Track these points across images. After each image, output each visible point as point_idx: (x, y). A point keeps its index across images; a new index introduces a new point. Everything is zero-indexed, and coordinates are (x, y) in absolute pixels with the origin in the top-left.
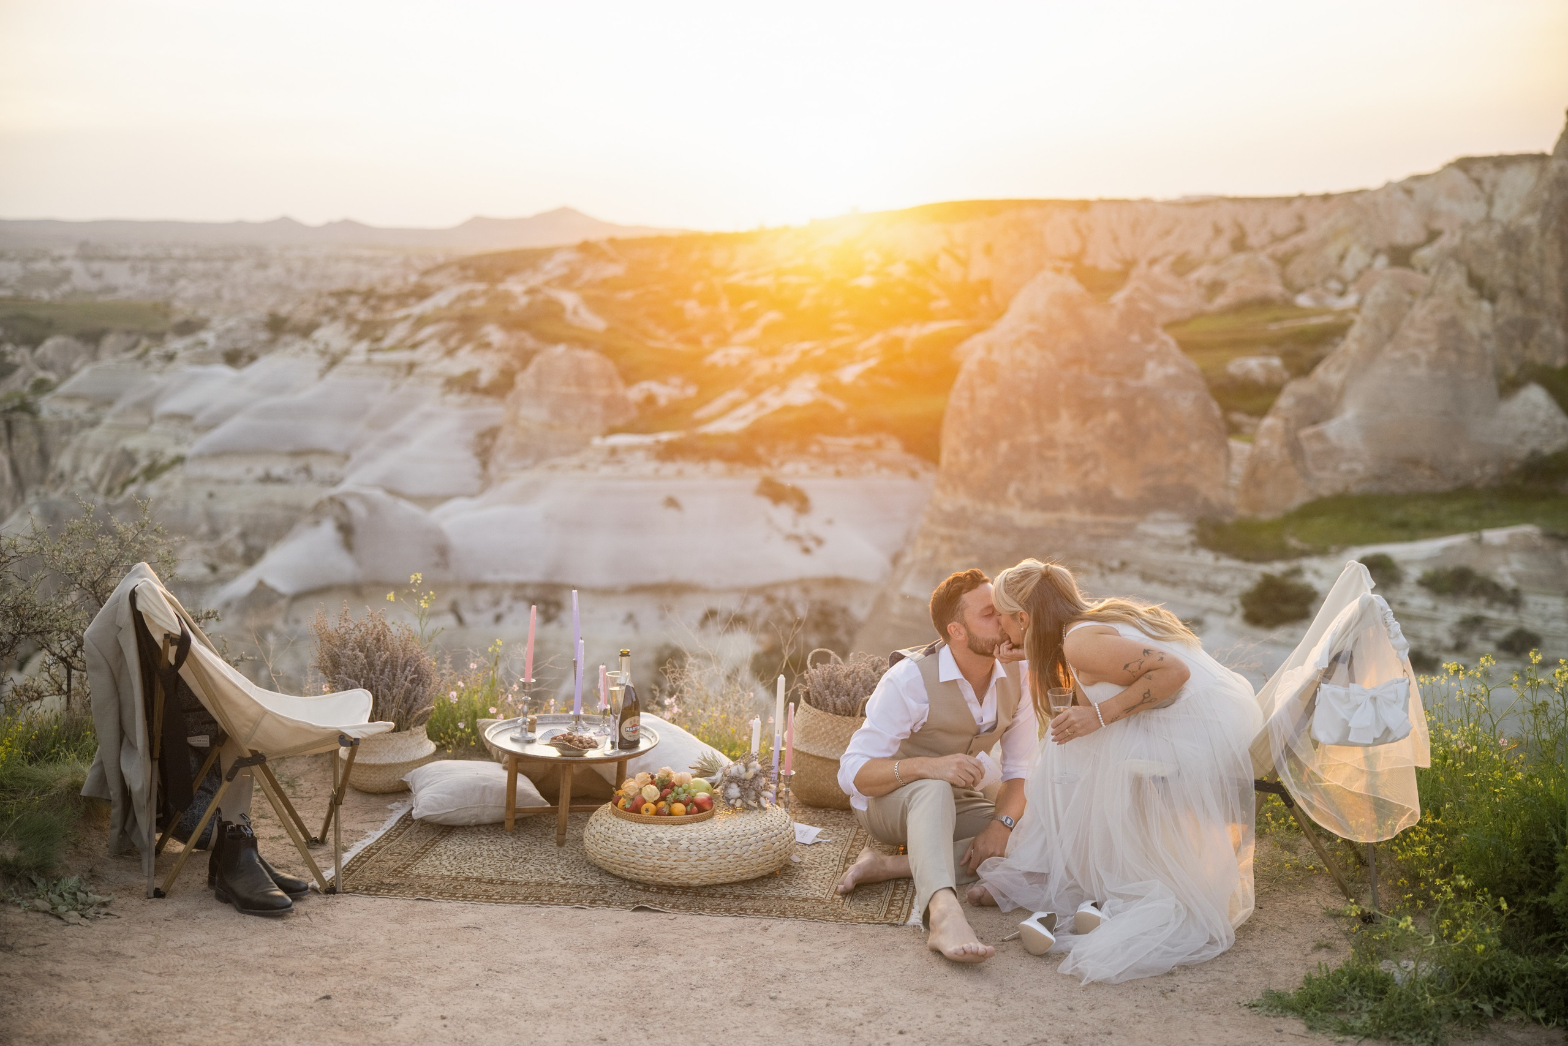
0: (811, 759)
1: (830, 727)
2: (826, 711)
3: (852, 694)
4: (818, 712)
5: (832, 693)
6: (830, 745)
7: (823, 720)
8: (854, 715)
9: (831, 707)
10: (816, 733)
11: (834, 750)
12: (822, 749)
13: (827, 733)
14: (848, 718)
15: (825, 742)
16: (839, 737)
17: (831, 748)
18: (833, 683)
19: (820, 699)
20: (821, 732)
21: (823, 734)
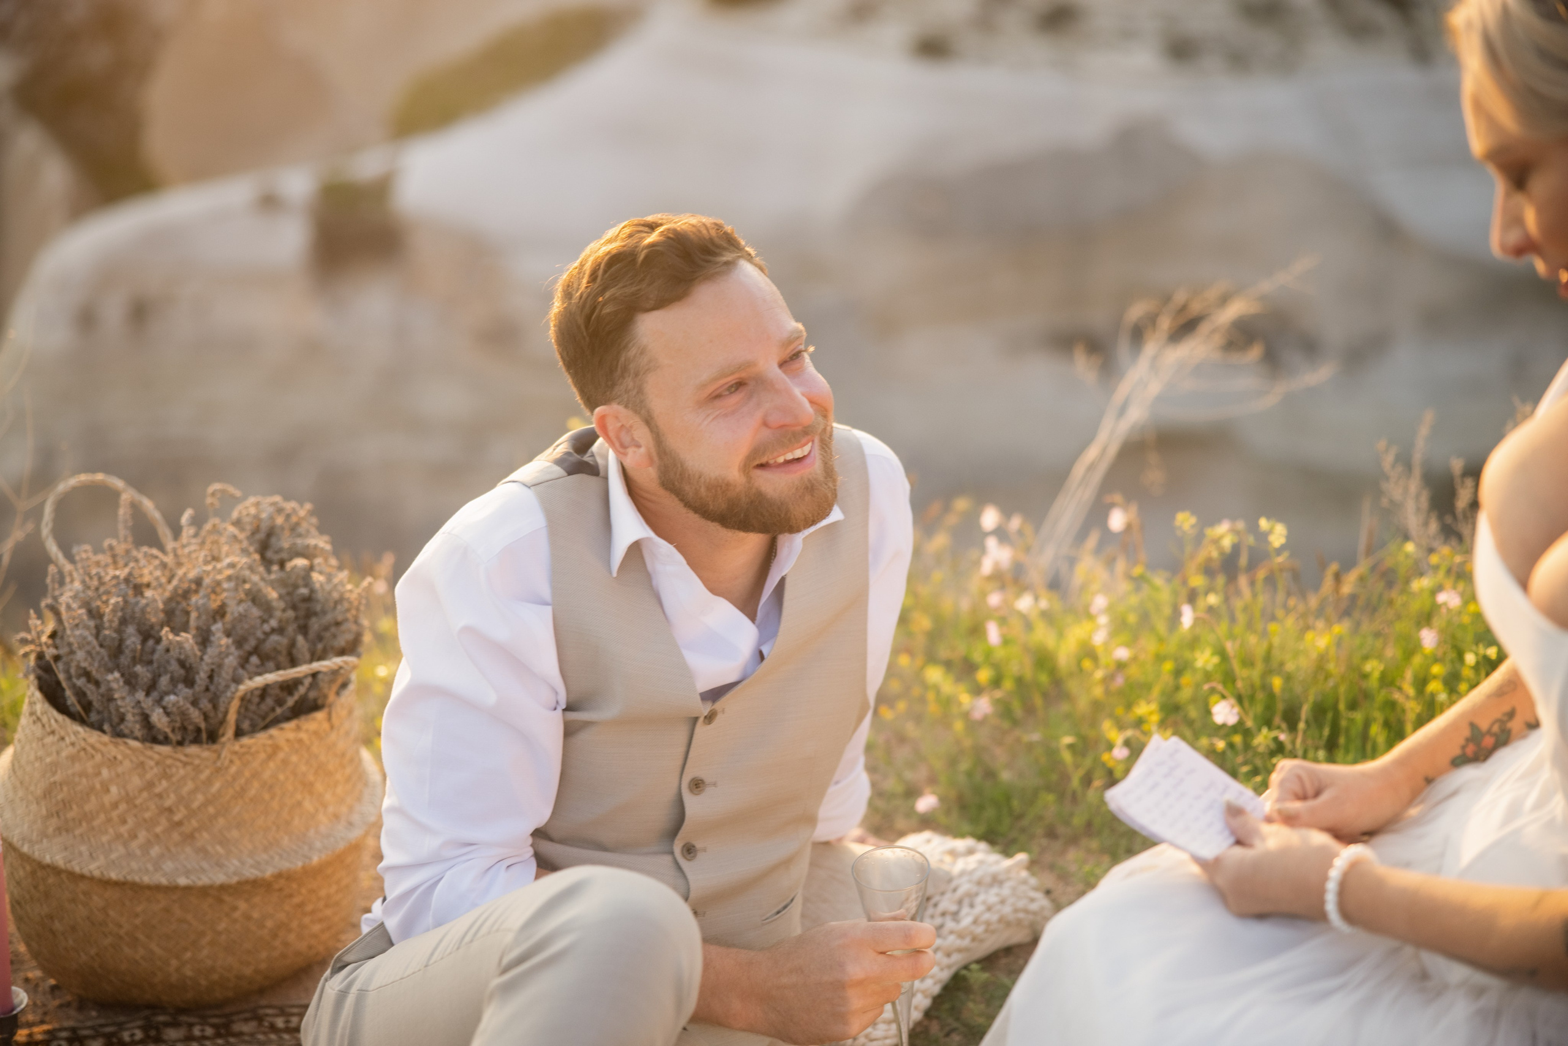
0: (83, 886)
1: (136, 781)
2: (119, 734)
3: (201, 677)
4: (94, 737)
5: (131, 681)
6: (143, 835)
7: (113, 762)
8: (213, 737)
9: (132, 722)
10: (91, 805)
11: (155, 851)
12: (119, 850)
13: (129, 799)
14: (193, 749)
15: (123, 830)
16: (170, 810)
17: (146, 847)
18: (133, 640)
19: (90, 690)
20: (107, 800)
21: (115, 806)
